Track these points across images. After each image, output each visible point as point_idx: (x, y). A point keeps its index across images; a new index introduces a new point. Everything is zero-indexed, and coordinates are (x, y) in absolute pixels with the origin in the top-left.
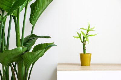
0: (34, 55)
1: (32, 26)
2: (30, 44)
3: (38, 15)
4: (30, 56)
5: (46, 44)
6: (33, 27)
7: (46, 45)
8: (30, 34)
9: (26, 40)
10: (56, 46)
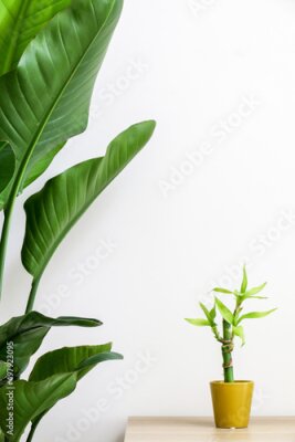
0: (36, 391)
1: (30, 278)
2: (24, 346)
3: (54, 240)
4: (23, 394)
5: (84, 348)
6: (34, 285)
7: (81, 351)
8: (21, 312)
9: (7, 333)
10: (120, 357)
